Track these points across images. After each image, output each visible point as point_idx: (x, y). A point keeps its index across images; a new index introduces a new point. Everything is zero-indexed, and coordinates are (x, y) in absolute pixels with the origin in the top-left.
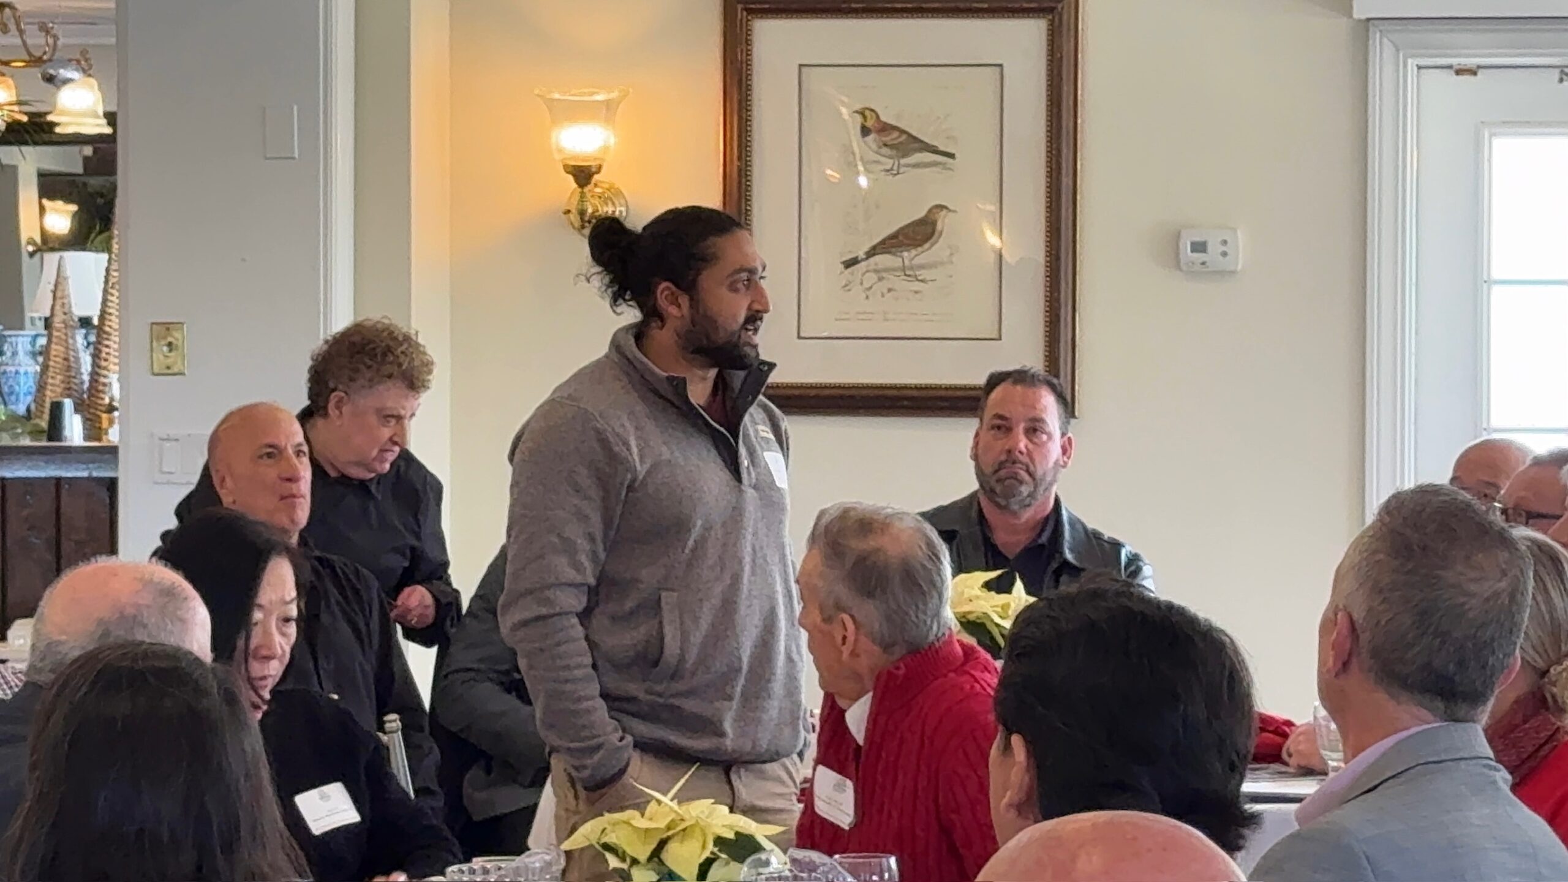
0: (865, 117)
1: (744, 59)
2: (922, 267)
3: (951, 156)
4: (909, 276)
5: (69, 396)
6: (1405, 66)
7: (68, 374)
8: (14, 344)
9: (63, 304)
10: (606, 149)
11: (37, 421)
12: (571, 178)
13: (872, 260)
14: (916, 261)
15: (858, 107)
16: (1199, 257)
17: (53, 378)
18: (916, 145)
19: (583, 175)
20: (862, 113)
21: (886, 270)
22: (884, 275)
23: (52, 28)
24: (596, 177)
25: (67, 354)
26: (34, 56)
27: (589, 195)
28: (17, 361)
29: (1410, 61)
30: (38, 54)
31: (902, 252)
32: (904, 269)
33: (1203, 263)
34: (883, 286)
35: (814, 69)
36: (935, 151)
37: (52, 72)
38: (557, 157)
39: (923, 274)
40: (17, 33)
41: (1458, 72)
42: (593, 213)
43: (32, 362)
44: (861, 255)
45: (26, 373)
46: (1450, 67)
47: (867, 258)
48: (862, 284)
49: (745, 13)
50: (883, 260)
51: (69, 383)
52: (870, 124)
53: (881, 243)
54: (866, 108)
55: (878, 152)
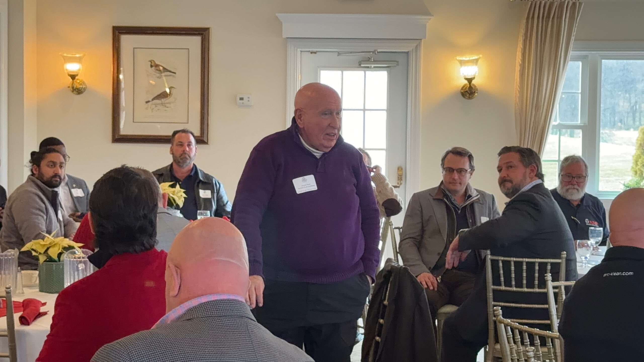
0: (152, 63)
1: (118, 46)
2: (167, 103)
3: (175, 73)
4: (164, 106)
6: (297, 51)
10: (79, 70)
12: (70, 78)
14: (165, 102)
15: (150, 59)
16: (241, 101)
18: (166, 70)
19: (73, 77)
20: (151, 61)
21: (158, 104)
22: (157, 105)
24: (77, 78)
27: (75, 83)
29: (298, 49)
31: (161, 100)
32: (162, 104)
33: (243, 103)
34: (157, 108)
35: (138, 49)
36: (170, 72)
38: (66, 71)
39: (167, 105)
41: (311, 53)
42: (76, 87)
44: (150, 100)
46: (309, 51)
47: (152, 101)
48: (151, 108)
49: (119, 33)
50: (156, 101)
52: (153, 64)
53: (156, 97)
54: (152, 60)
55: (155, 72)
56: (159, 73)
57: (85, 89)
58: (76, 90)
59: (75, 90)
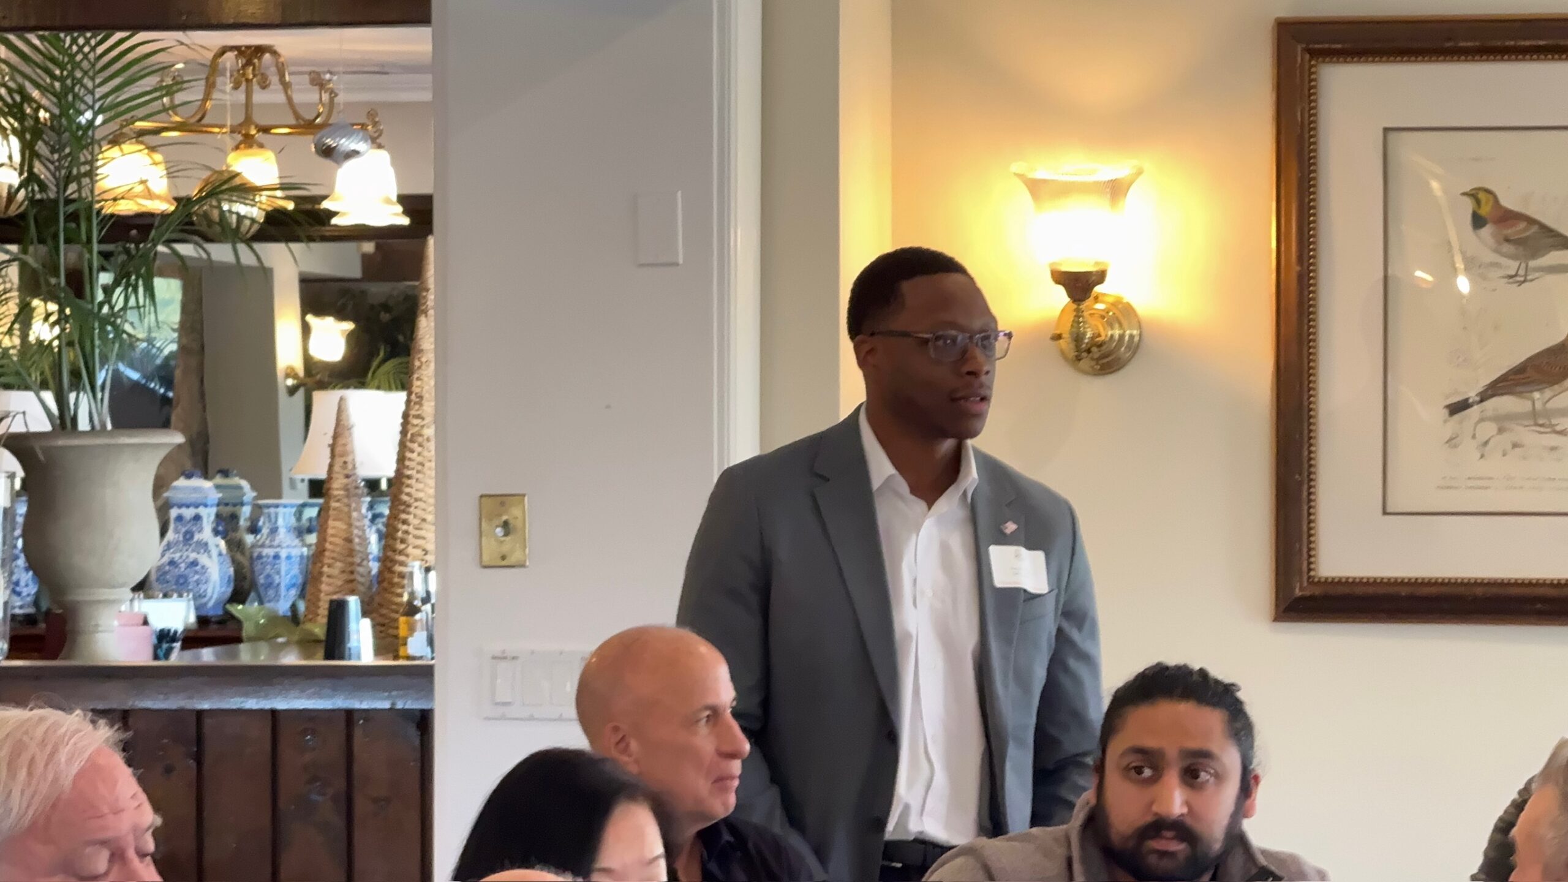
0: (1477, 202)
1: (1306, 122)
2: (1561, 413)
4: (1541, 425)
5: (352, 592)
7: (350, 560)
8: (273, 516)
9: (345, 463)
11: (309, 626)
12: (1062, 290)
13: (1492, 404)
17: (329, 566)
18: (1551, 239)
19: (1079, 285)
20: (1473, 196)
21: (1509, 417)
23: (330, 81)
24: (1098, 289)
25: (351, 533)
26: (303, 119)
27: (1087, 314)
28: (276, 543)
30: (309, 116)
31: (1532, 392)
32: (1533, 415)
34: (1507, 439)
35: (1405, 134)
37: (329, 141)
38: (1044, 260)
39: (1562, 423)
40: (281, 87)
42: (1092, 338)
43: (297, 542)
44: (1471, 398)
45: (289, 558)
47: (1482, 401)
48: (1474, 437)
49: (1307, 56)
50: (1505, 403)
51: (352, 572)
52: (1485, 210)
53: (1503, 378)
54: (1480, 189)
55: (1497, 251)
56: (1514, 257)
57: (1135, 347)
58: (1094, 349)
59: (1089, 351)
